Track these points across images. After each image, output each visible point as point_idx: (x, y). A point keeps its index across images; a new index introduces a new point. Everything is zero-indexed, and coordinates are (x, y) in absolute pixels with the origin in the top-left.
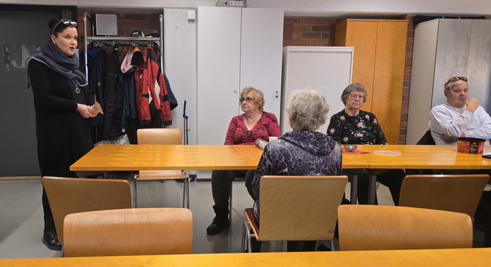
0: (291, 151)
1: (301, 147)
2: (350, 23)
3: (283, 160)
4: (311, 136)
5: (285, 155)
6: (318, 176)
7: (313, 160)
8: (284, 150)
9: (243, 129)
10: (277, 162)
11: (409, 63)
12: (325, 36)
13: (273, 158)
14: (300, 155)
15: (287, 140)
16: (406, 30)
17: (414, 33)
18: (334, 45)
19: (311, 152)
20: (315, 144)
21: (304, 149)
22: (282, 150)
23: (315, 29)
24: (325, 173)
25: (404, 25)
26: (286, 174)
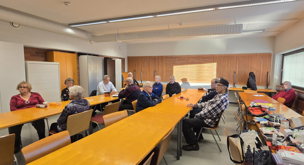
0: (77, 106)
1: (80, 104)
2: (55, 53)
3: (75, 109)
4: (83, 101)
5: (75, 108)
6: (86, 111)
7: (84, 107)
8: (75, 106)
9: (22, 101)
10: (72, 110)
11: (78, 68)
12: (42, 56)
13: (71, 110)
14: (80, 107)
15: (74, 103)
16: (76, 57)
17: (79, 58)
18: (47, 61)
19: (83, 105)
20: (84, 102)
21: (81, 105)
22: (73, 107)
23: (36, 53)
24: (88, 110)
25: (75, 55)
26: (76, 113)
